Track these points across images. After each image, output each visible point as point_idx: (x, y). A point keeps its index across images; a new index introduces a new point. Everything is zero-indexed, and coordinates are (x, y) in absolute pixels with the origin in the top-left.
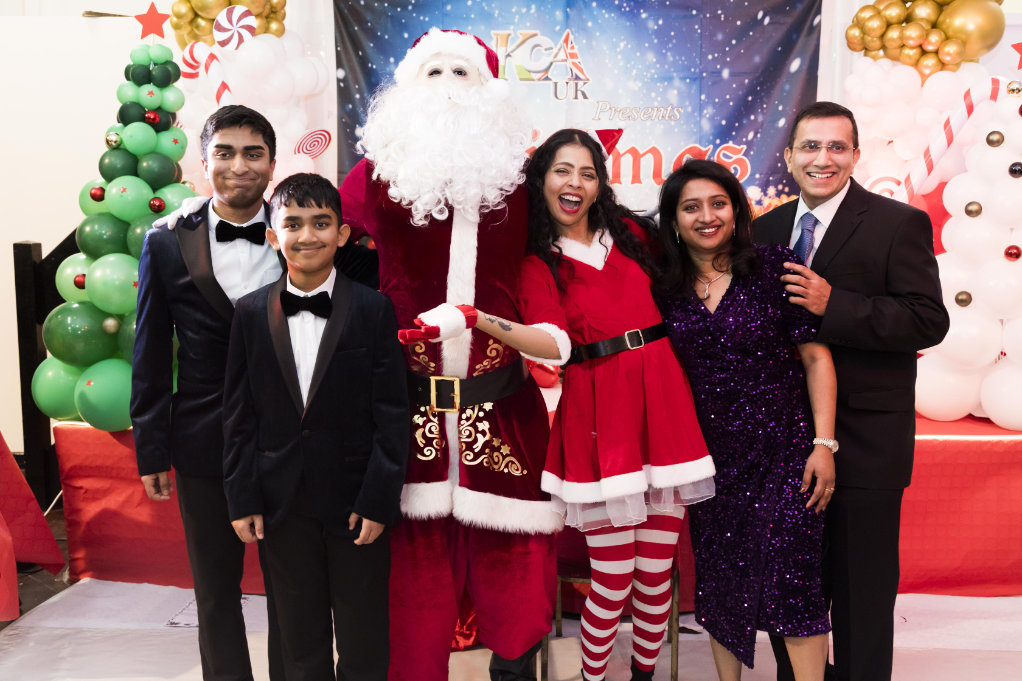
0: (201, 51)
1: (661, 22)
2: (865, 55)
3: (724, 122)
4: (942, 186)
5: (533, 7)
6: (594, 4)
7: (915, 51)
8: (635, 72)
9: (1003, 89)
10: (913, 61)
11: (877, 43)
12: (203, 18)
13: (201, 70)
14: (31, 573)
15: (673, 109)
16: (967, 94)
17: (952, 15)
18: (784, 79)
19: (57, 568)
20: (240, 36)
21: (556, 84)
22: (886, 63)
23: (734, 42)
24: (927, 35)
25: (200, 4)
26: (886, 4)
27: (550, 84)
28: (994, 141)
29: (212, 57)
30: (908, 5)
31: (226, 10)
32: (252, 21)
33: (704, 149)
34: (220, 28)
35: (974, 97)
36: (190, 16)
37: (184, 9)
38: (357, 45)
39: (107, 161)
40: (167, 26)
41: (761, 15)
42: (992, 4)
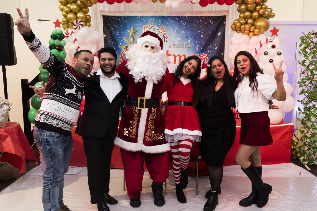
0: (70, 31)
1: (186, 23)
2: (236, 32)
3: (202, 48)
5: (154, 19)
6: (169, 18)
7: (248, 31)
8: (179, 35)
9: (268, 41)
10: (248, 33)
11: (239, 29)
12: (70, 22)
13: (70, 35)
14: (29, 162)
15: (189, 45)
16: (260, 42)
17: (257, 22)
18: (216, 37)
19: (34, 161)
20: (79, 27)
22: (241, 34)
23: (204, 28)
24: (251, 27)
25: (69, 19)
26: (241, 19)
28: (266, 54)
29: (72, 32)
30: (246, 19)
31: (76, 21)
32: (82, 23)
33: (197, 55)
34: (75, 25)
36: (67, 22)
37: (65, 20)
38: (109, 29)
40: (61, 25)
41: (210, 21)
42: (267, 20)
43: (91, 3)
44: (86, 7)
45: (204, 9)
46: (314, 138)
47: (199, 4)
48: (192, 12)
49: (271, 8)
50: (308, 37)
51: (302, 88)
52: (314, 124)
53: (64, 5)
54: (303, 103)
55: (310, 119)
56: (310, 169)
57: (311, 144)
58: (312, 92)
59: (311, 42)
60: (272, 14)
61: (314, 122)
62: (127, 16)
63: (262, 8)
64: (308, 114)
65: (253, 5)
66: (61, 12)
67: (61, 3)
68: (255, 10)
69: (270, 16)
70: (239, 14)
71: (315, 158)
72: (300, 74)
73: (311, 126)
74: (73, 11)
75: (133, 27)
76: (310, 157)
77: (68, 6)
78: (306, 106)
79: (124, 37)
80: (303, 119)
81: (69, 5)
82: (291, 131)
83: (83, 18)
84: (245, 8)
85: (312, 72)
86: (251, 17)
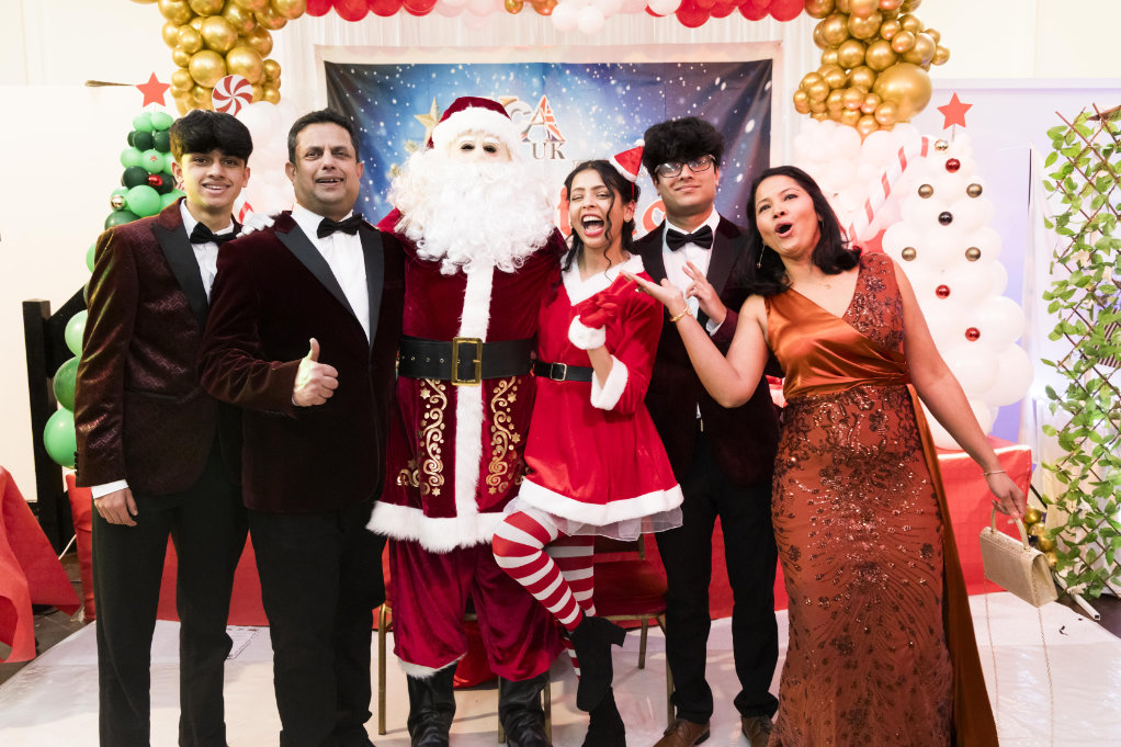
1: (628, 88)
2: (812, 117)
4: (881, 233)
5: (512, 74)
6: (568, 72)
7: (854, 113)
8: (606, 133)
9: (931, 147)
10: (853, 122)
11: (822, 107)
12: (202, 87)
14: (47, 615)
16: (901, 152)
17: (886, 81)
18: (740, 139)
19: (72, 609)
20: (238, 103)
21: (534, 145)
22: (829, 123)
23: (695, 106)
24: (865, 98)
25: (198, 74)
26: (827, 71)
27: (530, 145)
28: (925, 193)
30: (848, 72)
31: (223, 80)
32: (249, 89)
34: (218, 96)
35: (907, 153)
36: (190, 85)
37: (183, 77)
38: (348, 111)
39: (112, 222)
40: (167, 95)
41: (718, 81)
42: (920, 71)
43: (282, 16)
44: (261, 32)
45: (695, 35)
46: (1106, 497)
47: (675, 17)
48: (650, 48)
49: (936, 29)
50: (1075, 131)
51: (1060, 316)
52: (1106, 445)
53: (179, 25)
54: (1062, 370)
55: (1091, 429)
56: (1098, 614)
57: (1096, 521)
58: (1096, 329)
59: (1089, 147)
60: (939, 52)
61: (1106, 440)
62: (417, 65)
63: (902, 29)
64: (1085, 411)
65: (870, 19)
66: (169, 50)
67: (170, 15)
68: (878, 36)
69: (931, 56)
70: (818, 52)
71: (1110, 572)
72: (1052, 264)
73: (1094, 453)
74: (214, 45)
75: (437, 103)
76: (1092, 567)
77: (194, 29)
78: (1077, 382)
79: (404, 142)
80: (1067, 428)
81: (196, 24)
82: (1021, 472)
83: (249, 69)
84: (841, 31)
85: (1093, 257)
86: (864, 63)
